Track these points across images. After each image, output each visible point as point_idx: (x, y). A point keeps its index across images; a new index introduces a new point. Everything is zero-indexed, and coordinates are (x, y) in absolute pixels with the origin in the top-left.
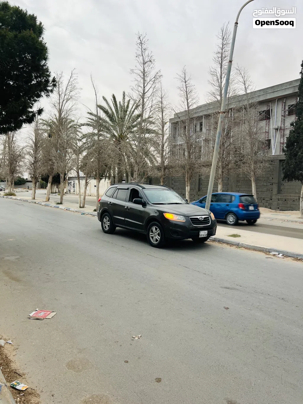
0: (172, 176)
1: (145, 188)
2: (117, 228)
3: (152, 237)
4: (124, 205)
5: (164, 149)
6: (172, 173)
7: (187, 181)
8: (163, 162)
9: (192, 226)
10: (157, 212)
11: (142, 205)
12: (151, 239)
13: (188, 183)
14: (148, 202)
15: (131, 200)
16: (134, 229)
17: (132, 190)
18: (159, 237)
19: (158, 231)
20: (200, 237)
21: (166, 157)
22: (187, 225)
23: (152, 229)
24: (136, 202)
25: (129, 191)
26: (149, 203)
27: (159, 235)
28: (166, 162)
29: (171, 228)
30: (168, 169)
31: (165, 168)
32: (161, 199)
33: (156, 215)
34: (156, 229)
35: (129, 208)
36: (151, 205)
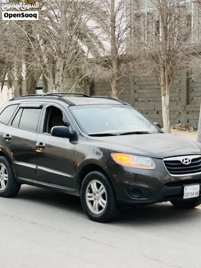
0: (134, 77)
1: (75, 105)
2: (23, 186)
3: (92, 202)
4: (34, 140)
5: (116, 24)
6: (133, 70)
7: (164, 86)
8: (115, 49)
9: (169, 177)
10: (99, 151)
11: (68, 140)
12: (89, 205)
13: (165, 89)
14: (81, 132)
15: (46, 129)
16: (54, 186)
17: (48, 109)
18: (105, 202)
19: (103, 189)
20: (184, 198)
21: (119, 39)
22: (158, 175)
23: (90, 186)
24: (57, 134)
25: (44, 111)
26: (83, 134)
27: (103, 196)
28: (120, 49)
29: (127, 182)
30: (125, 63)
31: (119, 61)
32: (107, 124)
33: (97, 157)
34: (98, 186)
35: (44, 145)
36: (87, 138)
